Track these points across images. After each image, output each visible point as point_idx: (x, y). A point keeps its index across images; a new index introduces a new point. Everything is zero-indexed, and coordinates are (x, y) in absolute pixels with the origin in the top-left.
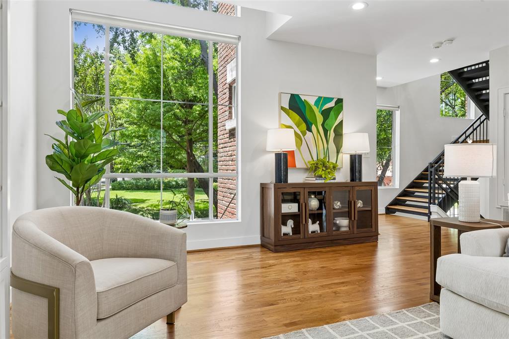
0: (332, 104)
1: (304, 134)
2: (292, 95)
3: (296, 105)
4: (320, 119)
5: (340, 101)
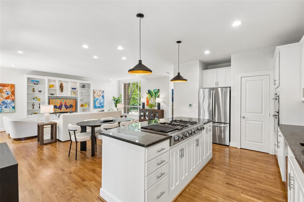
0: (157, 91)
1: (151, 98)
2: (149, 90)
3: (149, 92)
4: (154, 94)
5: (159, 90)
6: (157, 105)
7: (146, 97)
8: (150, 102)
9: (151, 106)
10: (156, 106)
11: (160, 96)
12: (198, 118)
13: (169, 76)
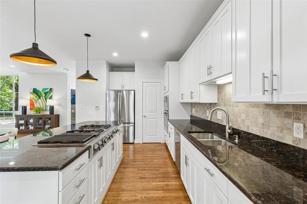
0: (48, 90)
1: (38, 100)
2: (34, 89)
3: (35, 91)
4: (44, 95)
5: (51, 89)
6: (48, 108)
7: (29, 98)
8: (37, 105)
9: (39, 110)
10: (47, 110)
11: (53, 97)
12: (105, 120)
13: (67, 73)
